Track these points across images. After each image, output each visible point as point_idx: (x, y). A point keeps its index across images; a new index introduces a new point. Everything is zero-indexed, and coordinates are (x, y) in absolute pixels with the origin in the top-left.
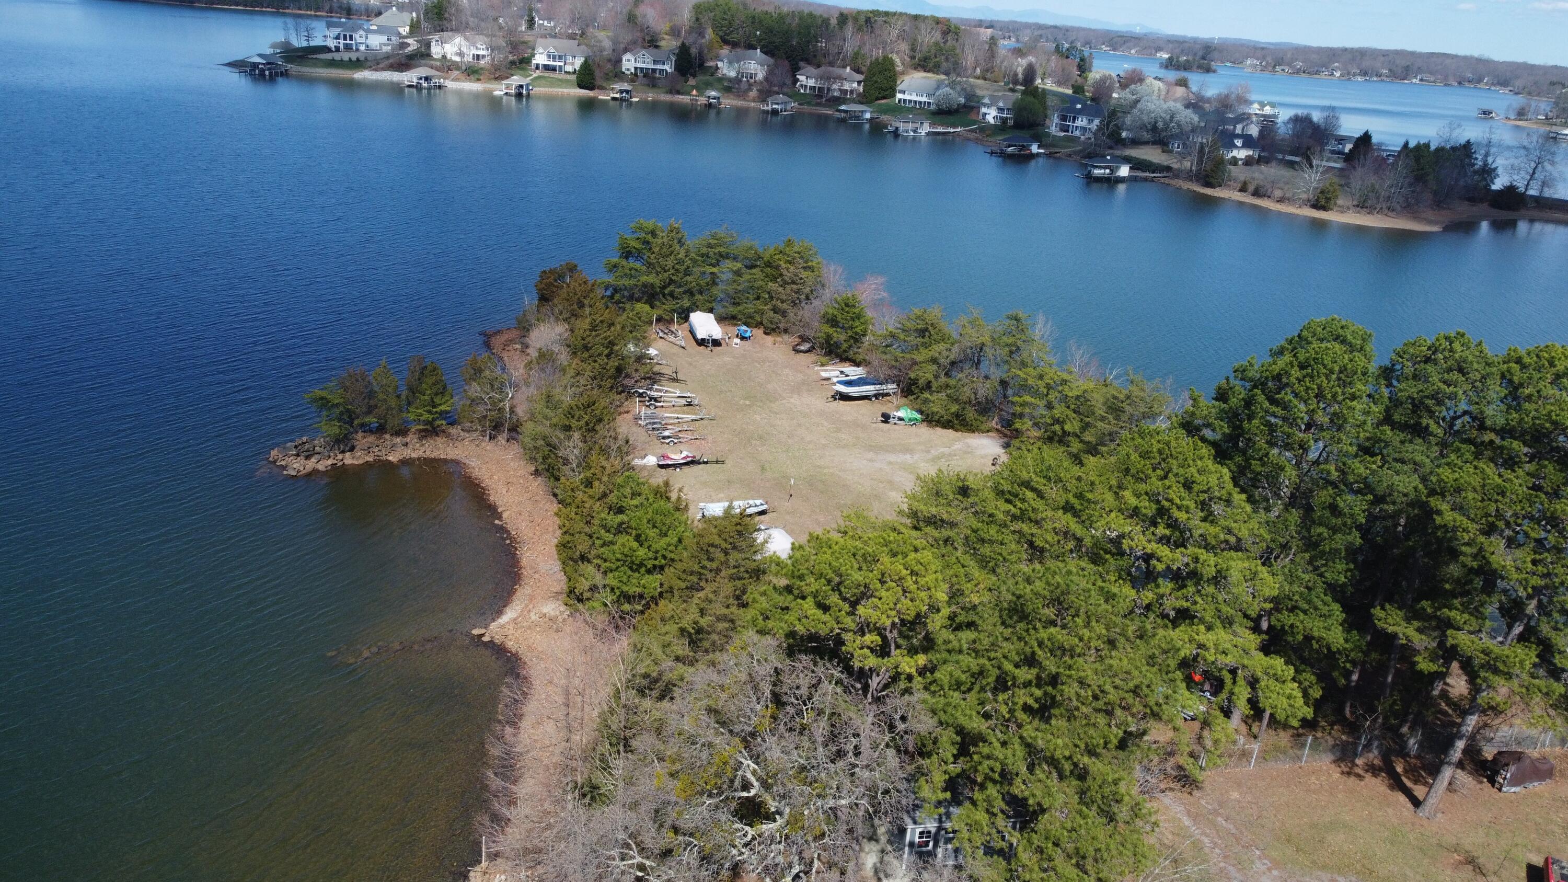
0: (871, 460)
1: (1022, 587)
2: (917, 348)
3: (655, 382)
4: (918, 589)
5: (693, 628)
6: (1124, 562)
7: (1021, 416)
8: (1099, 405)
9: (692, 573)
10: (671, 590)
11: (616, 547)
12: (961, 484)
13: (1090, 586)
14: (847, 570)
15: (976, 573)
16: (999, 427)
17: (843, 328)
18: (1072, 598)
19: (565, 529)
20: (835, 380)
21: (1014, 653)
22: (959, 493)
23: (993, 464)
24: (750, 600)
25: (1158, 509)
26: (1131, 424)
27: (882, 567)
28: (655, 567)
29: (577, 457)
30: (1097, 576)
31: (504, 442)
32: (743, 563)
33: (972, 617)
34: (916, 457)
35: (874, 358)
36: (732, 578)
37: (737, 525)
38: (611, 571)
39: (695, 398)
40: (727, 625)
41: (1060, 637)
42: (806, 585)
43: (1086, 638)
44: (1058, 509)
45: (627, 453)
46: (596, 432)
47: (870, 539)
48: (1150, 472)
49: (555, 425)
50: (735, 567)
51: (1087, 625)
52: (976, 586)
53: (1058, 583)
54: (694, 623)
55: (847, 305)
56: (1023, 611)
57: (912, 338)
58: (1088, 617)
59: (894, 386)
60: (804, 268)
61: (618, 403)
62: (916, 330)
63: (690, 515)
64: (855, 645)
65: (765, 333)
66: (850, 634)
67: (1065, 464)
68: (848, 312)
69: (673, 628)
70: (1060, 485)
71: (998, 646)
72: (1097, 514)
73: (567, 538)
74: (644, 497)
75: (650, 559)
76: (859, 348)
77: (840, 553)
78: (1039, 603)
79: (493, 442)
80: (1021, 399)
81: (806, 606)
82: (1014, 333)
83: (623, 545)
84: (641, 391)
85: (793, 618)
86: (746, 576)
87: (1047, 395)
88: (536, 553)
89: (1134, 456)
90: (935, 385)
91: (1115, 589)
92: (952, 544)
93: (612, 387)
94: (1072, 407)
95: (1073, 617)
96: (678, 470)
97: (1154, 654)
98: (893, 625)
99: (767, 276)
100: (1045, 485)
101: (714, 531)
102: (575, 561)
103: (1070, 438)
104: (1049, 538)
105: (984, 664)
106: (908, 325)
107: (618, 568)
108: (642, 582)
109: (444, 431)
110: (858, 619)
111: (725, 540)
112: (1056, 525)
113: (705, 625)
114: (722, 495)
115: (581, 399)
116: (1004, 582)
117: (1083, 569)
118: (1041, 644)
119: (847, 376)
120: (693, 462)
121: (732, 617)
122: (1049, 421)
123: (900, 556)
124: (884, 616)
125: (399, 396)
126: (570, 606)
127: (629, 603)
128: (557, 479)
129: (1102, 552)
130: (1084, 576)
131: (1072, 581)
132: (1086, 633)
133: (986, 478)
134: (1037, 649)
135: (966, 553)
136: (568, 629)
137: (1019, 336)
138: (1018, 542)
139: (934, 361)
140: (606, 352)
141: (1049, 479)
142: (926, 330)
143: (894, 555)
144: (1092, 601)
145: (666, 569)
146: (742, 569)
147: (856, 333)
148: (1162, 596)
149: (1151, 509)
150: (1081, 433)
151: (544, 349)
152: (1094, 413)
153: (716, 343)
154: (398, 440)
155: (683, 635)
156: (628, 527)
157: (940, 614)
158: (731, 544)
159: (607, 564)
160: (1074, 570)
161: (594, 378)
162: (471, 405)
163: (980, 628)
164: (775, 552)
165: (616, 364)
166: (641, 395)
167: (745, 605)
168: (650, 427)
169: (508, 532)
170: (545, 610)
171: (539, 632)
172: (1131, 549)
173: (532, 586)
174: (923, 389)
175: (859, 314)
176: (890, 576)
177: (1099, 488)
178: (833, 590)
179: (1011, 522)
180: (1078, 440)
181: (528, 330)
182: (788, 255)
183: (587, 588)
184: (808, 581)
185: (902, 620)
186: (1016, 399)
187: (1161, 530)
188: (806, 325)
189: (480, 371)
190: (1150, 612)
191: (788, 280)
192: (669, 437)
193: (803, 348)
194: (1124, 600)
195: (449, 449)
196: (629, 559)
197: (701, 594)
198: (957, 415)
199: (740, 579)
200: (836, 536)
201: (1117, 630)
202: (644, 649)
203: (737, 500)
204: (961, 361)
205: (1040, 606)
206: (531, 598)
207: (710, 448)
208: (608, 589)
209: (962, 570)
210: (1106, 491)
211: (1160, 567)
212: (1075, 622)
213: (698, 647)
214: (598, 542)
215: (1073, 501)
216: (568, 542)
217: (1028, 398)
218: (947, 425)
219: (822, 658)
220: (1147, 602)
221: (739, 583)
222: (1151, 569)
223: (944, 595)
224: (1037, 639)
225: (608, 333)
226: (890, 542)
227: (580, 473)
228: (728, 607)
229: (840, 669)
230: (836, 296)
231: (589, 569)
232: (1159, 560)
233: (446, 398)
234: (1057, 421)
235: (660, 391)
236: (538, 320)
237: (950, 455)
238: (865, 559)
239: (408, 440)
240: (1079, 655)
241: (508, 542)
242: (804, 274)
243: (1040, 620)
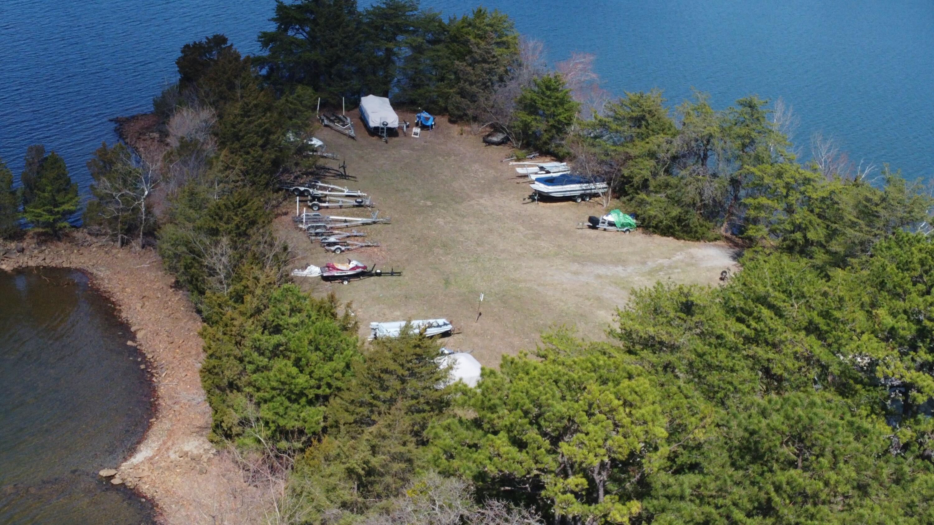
0: (576, 273)
1: (756, 421)
2: (632, 141)
3: (319, 179)
4: (632, 423)
5: (363, 469)
6: (878, 394)
7: (755, 221)
8: (849, 209)
9: (362, 404)
10: (336, 425)
11: (271, 374)
12: (684, 300)
13: (837, 420)
14: (547, 399)
15: (702, 405)
16: (729, 234)
17: (544, 115)
18: (816, 434)
19: (210, 352)
20: (533, 177)
21: (746, 500)
22: (681, 311)
23: (721, 279)
24: (431, 435)
25: (918, 331)
26: (886, 232)
27: (590, 397)
28: (317, 397)
29: (225, 267)
30: (846, 409)
31: (138, 248)
32: (424, 392)
33: (696, 457)
34: (630, 269)
35: (581, 151)
36: (410, 411)
37: (415, 347)
38: (265, 401)
39: (366, 198)
40: (403, 465)
41: (801, 480)
42: (499, 418)
43: (832, 482)
44: (799, 330)
45: (286, 263)
46: (248, 237)
47: (575, 363)
48: (909, 286)
49: (200, 228)
50: (413, 398)
51: (834, 466)
52: (701, 419)
53: (799, 416)
54: (364, 463)
55: (548, 88)
56: (757, 450)
57: (626, 128)
58: (835, 456)
59: (604, 185)
60: (497, 43)
61: (274, 202)
62: (631, 118)
63: (360, 336)
64: (556, 489)
65: (451, 122)
66: (551, 476)
67: (809, 277)
68: (549, 97)
69: (338, 468)
70: (803, 301)
71: (726, 491)
72: (845, 336)
73: (213, 362)
74: (305, 314)
75: (312, 387)
76: (562, 139)
77: (539, 379)
78: (777, 439)
79: (127, 248)
80: (756, 201)
81: (499, 442)
82: (748, 122)
83: (280, 371)
84: (302, 189)
85: (482, 456)
86: (427, 408)
87: (787, 196)
88: (176, 381)
89: (891, 268)
90: (652, 183)
91: (867, 425)
92: (673, 372)
93: (267, 185)
94: (817, 210)
95: (818, 457)
96: (346, 283)
97: (913, 502)
98: (603, 465)
99: (453, 53)
100: (784, 301)
101: (389, 354)
102: (222, 390)
103: (814, 248)
104: (789, 365)
105: (711, 513)
106: (622, 112)
107: (273, 397)
108: (302, 415)
109: (67, 235)
110: (560, 459)
111: (402, 365)
112: (798, 349)
113: (377, 465)
114: (398, 313)
115: (231, 198)
116: (735, 416)
117: (829, 401)
118: (778, 489)
119: (548, 172)
120: (363, 274)
121: (408, 455)
122: (788, 227)
123: (610, 384)
124: (591, 455)
125: (13, 193)
126: (217, 443)
127: (287, 439)
128: (202, 293)
129: (851, 382)
130: (831, 408)
131: (815, 414)
132: (832, 476)
133: (714, 294)
134: (773, 494)
135: (689, 382)
136: (214, 470)
137: (754, 126)
138: (752, 369)
139: (652, 155)
140: (260, 142)
141: (790, 294)
142: (643, 118)
143: (604, 382)
144: (840, 439)
145: (331, 400)
146: (422, 400)
147: (559, 122)
148: (923, 434)
149: (910, 329)
150: (827, 242)
151: (188, 139)
152: (842, 218)
153: (392, 132)
154: (13, 245)
155: (350, 477)
156: (286, 350)
157: (659, 453)
158: (409, 369)
159: (261, 394)
160: (818, 401)
161: (246, 173)
162: (99, 204)
163: (705, 471)
164: (461, 379)
165: (273, 156)
166: (301, 194)
167: (424, 443)
168: (312, 231)
169: (143, 356)
170: (186, 448)
171: (179, 474)
172: (886, 377)
173: (171, 420)
174: (638, 188)
175: (563, 99)
176: (599, 407)
177: (849, 306)
178: (531, 423)
179: (744, 344)
180: (823, 251)
181: (168, 116)
182: (479, 29)
183: (236, 422)
184: (501, 413)
185: (613, 460)
186: (750, 201)
187: (923, 356)
188: (500, 112)
189: (111, 163)
190: (908, 452)
191: (477, 57)
192: (335, 244)
193: (496, 139)
194: (878, 438)
195: (73, 256)
196: (287, 387)
197: (373, 429)
198: (679, 220)
199: (419, 411)
200: (534, 360)
201: (869, 473)
202: (304, 494)
203: (417, 319)
204: (684, 156)
205: (778, 443)
206: (171, 433)
207: (384, 258)
208: (262, 423)
209: (685, 401)
210: (857, 308)
211: (921, 399)
212: (819, 463)
213: (369, 491)
214: (250, 367)
215: (818, 320)
216: (214, 367)
217: (764, 200)
218: (667, 231)
219: (517, 505)
220: (905, 440)
221: (418, 417)
222: (910, 401)
223: (663, 430)
224: (773, 483)
225: (263, 120)
226: (599, 367)
227: (228, 285)
228: (404, 444)
229: (538, 518)
230: (535, 77)
231: (238, 399)
232: (919, 391)
233: (70, 196)
234: (798, 228)
235: (325, 189)
236: (180, 104)
237: (670, 267)
238: (569, 388)
239: (24, 245)
240: (824, 503)
241: (143, 367)
242: (497, 51)
243: (777, 461)
